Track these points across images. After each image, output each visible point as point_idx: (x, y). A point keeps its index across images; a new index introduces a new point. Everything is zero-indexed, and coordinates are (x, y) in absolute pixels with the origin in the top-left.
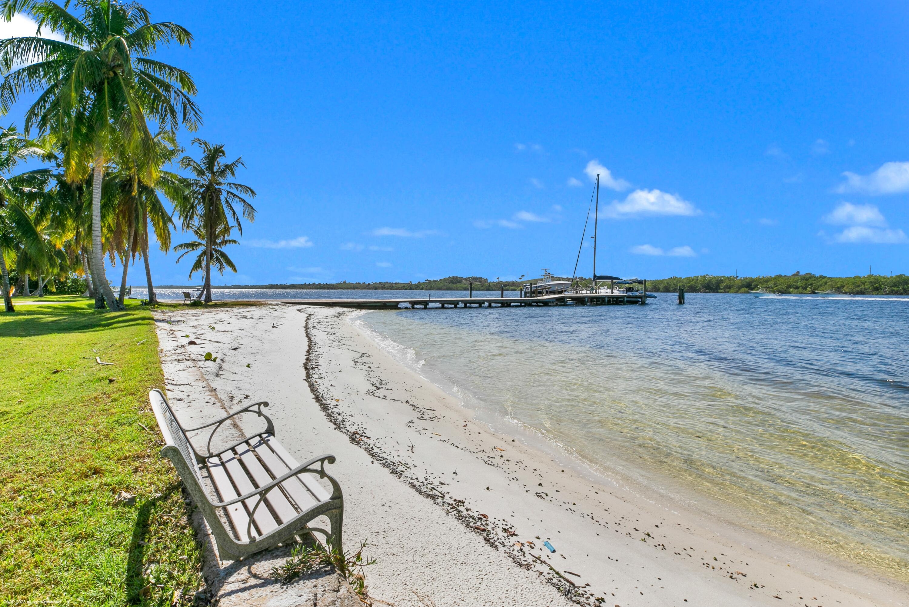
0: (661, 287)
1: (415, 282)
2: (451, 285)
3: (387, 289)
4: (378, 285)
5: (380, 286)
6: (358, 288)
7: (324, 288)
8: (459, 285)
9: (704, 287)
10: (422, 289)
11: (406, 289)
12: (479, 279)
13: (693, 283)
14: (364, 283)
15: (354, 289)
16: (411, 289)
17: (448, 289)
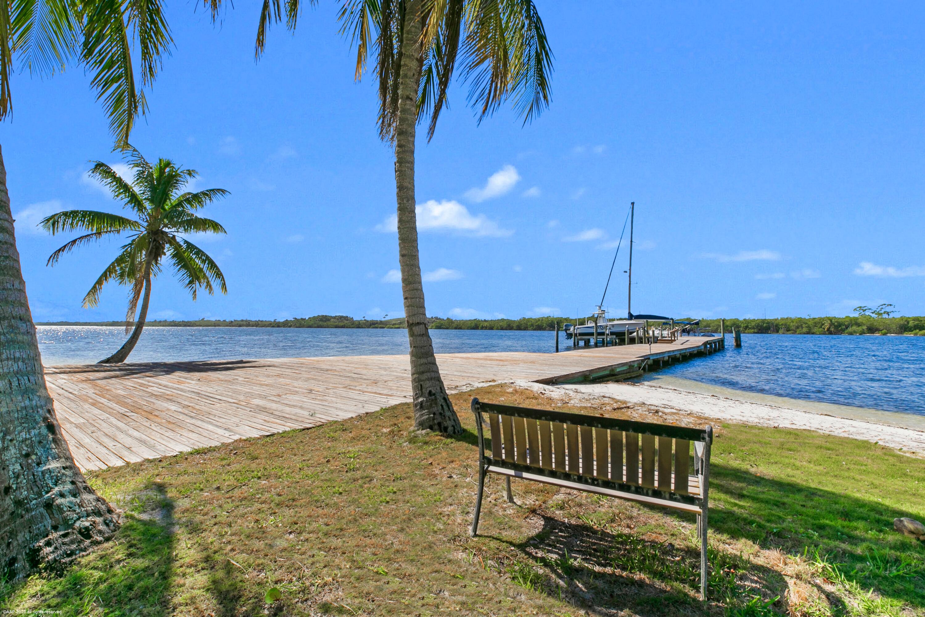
0: (515, 326)
1: (282, 320)
2: (321, 323)
3: (253, 326)
4: (242, 323)
5: (245, 323)
6: (219, 326)
7: (180, 326)
8: (329, 323)
9: (548, 326)
10: (290, 327)
11: (273, 327)
12: (346, 318)
13: (539, 323)
14: (224, 321)
15: (215, 326)
16: (278, 326)
17: (318, 327)
